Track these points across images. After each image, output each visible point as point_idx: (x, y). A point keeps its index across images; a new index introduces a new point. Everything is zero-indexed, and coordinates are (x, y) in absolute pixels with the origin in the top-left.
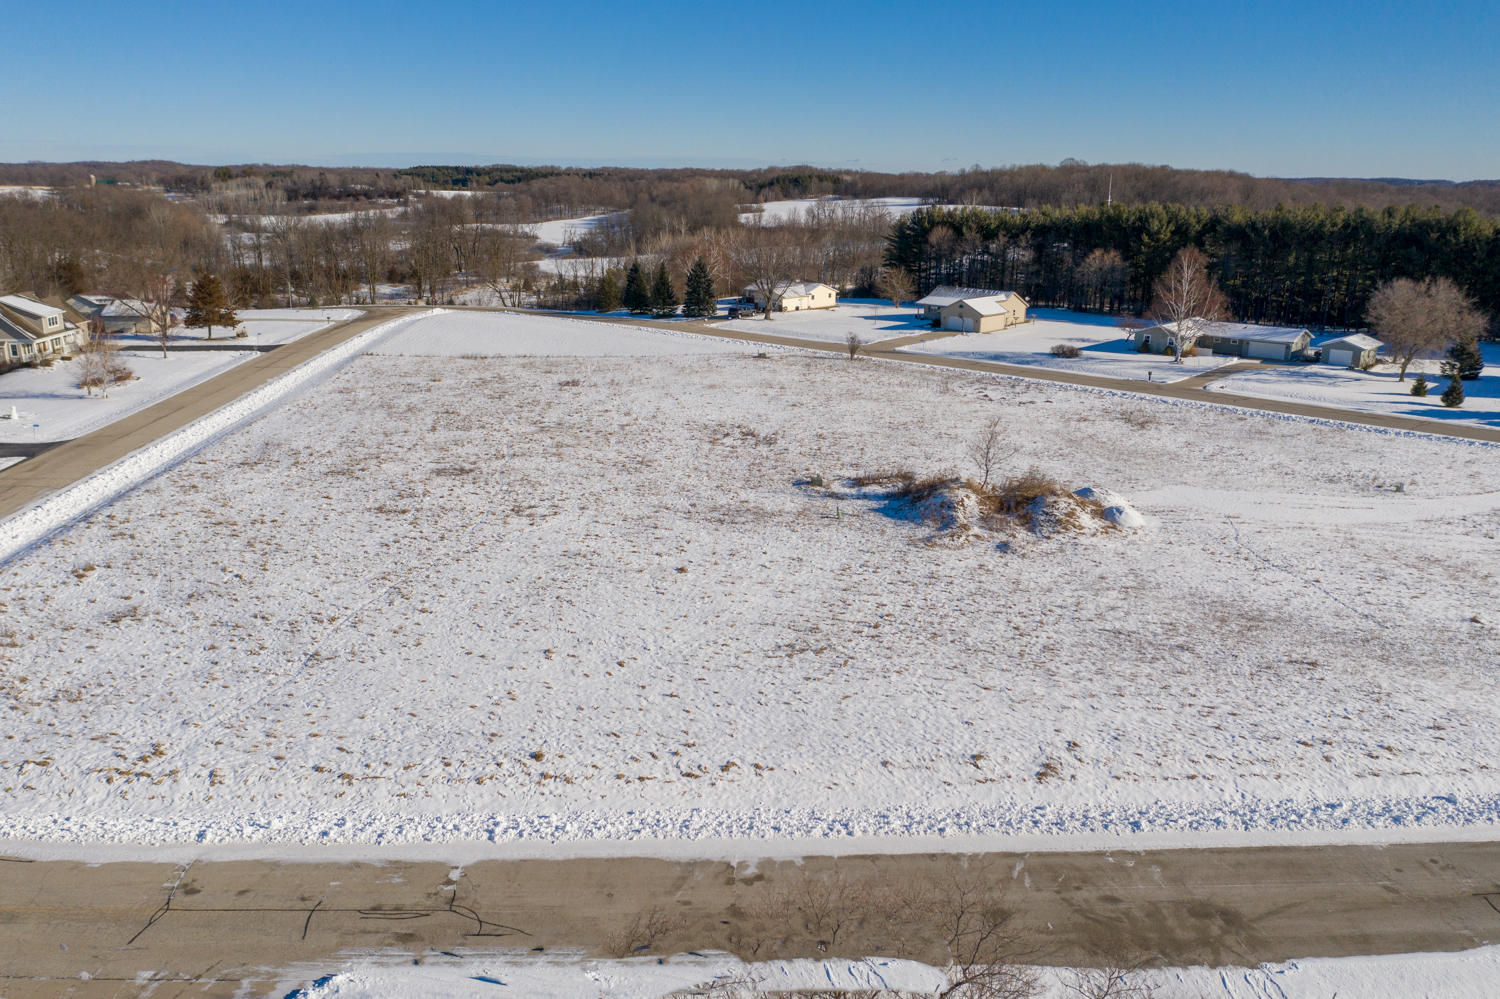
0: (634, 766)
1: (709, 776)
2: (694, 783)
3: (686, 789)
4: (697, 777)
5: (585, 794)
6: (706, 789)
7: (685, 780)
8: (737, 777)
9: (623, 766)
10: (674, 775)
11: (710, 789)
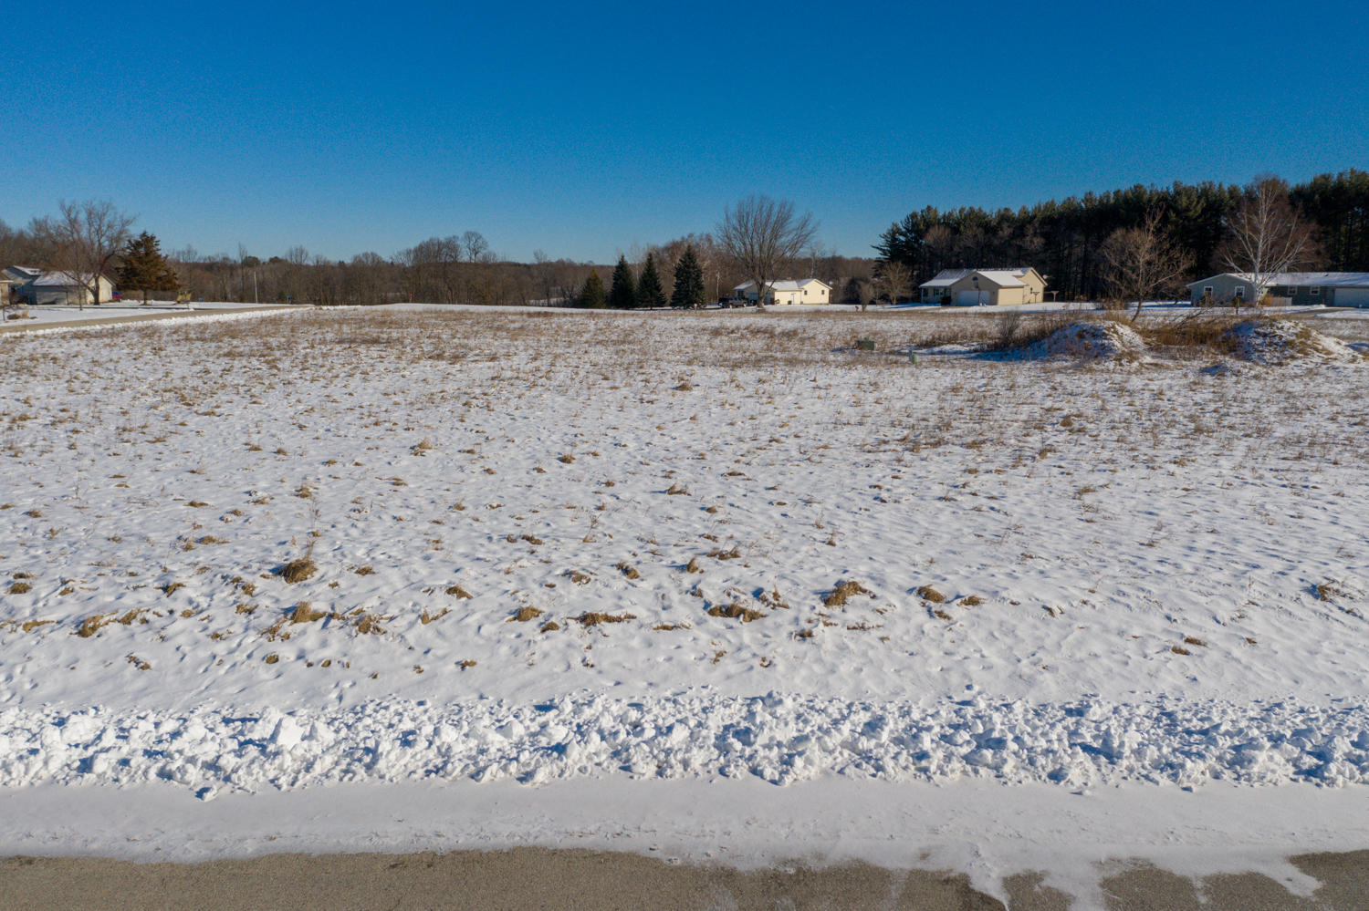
0: (573, 592)
1: (790, 614)
2: (746, 632)
3: (723, 646)
4: (753, 616)
5: (409, 659)
6: (784, 648)
7: (717, 623)
8: (873, 620)
9: (538, 591)
10: (684, 611)
11: (797, 647)
